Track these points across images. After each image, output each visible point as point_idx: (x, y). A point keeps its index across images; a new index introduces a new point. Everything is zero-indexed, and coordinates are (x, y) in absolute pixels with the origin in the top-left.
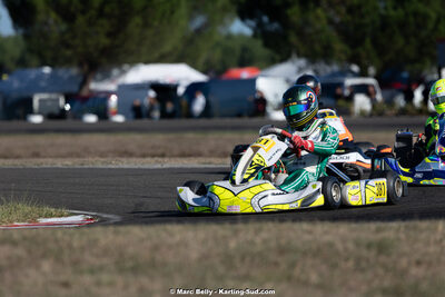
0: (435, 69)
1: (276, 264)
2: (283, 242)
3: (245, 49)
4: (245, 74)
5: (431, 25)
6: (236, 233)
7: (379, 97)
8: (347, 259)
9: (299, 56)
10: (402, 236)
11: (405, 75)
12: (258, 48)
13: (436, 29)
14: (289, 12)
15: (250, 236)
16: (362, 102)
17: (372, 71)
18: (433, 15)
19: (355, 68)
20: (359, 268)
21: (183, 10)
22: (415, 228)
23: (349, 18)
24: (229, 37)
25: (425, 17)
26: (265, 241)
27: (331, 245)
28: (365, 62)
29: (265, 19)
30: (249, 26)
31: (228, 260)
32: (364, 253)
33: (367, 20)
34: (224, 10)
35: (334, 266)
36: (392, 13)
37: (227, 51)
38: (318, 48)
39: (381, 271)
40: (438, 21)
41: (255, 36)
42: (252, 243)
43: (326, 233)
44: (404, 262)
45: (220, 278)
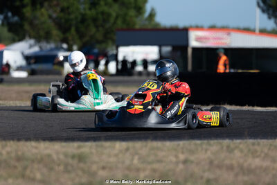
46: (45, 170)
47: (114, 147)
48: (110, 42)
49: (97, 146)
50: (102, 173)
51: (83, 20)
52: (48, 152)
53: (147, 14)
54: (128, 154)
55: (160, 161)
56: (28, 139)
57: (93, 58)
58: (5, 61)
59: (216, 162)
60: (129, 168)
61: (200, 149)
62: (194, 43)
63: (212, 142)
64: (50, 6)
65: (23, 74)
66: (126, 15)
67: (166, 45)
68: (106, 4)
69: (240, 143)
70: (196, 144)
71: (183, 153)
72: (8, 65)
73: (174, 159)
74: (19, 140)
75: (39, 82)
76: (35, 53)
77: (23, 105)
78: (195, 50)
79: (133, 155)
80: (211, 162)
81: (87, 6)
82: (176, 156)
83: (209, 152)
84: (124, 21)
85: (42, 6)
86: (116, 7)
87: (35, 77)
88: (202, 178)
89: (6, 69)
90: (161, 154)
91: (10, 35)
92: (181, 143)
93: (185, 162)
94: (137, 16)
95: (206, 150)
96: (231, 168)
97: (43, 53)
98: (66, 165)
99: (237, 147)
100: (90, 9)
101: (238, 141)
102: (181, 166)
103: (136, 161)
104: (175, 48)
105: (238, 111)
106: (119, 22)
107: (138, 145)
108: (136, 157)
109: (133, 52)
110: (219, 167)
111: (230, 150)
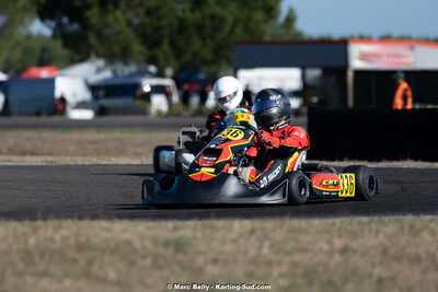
0: (231, 71)
1: (75, 261)
2: (82, 239)
3: (44, 50)
5: (227, 28)
6: (35, 230)
7: (176, 98)
8: (144, 257)
9: (98, 56)
10: (199, 235)
11: (202, 76)
12: (58, 48)
13: (231, 32)
14: (88, 13)
15: (49, 233)
16: (159, 102)
17: (169, 71)
18: (230, 19)
19: (152, 69)
20: (156, 266)
22: (212, 227)
23: (147, 20)
24: (29, 37)
25: (222, 20)
26: (64, 239)
27: (128, 243)
28: (162, 63)
29: (65, 20)
30: (49, 27)
31: (27, 256)
32: (162, 250)
33: (164, 22)
34: (25, 10)
35: (132, 264)
36: (189, 15)
37: (27, 51)
38: (116, 49)
39: (177, 269)
40: (234, 24)
41: (54, 36)
42: (52, 240)
43: (124, 231)
44: (200, 261)
45: (19, 274)
46: (122, 266)
47: (231, 229)
48: (224, 63)
49: (203, 226)
50: (212, 270)
51: (182, 27)
52: (126, 236)
53: (282, 18)
54: (253, 239)
55: (303, 250)
56: (95, 217)
57: (198, 87)
58: (58, 94)
59: (392, 251)
60: (255, 262)
61: (367, 231)
62: (356, 63)
63: (386, 219)
64: (130, 7)
65: (87, 115)
66: (250, 19)
67: (314, 66)
68: (218, 3)
69: (431, 221)
70: (361, 223)
71: (340, 236)
72: (63, 100)
73: (326, 247)
74: (81, 218)
75: (113, 126)
76: (106, 80)
77: (87, 163)
78: (359, 73)
79: (261, 241)
80: (385, 251)
81: (187, 6)
82: (330, 243)
83: (381, 236)
84: (247, 29)
85: (116, 4)
86: (233, 7)
87: (105, 119)
88: (370, 275)
89: (60, 107)
90: (305, 239)
91: (66, 52)
92: (337, 221)
93: (344, 251)
94: (266, 22)
95: (377, 232)
96: (416, 259)
97: (119, 81)
98: (155, 257)
99: (425, 227)
100: (192, 11)
101: (428, 217)
102: (337, 258)
103: (265, 251)
104: (327, 72)
105: (426, 169)
106: (239, 32)
107: (269, 224)
108: (266, 244)
109: (260, 79)
110: (398, 258)
111: (414, 231)
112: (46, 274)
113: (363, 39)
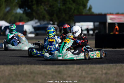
0: (74, 23)
1: (30, 76)
2: (32, 70)
3: (21, 17)
4: (21, 24)
5: (72, 11)
6: (18, 68)
8: (49, 75)
9: (36, 19)
10: (65, 69)
12: (24, 17)
13: (74, 12)
14: (33, 7)
15: (22, 69)
17: (56, 23)
18: (73, 8)
19: (51, 23)
21: (4, 6)
22: (68, 67)
23: (50, 8)
24: (16, 13)
25: (71, 9)
26: (27, 70)
27: (45, 71)
28: (54, 21)
29: (27, 9)
30: (22, 10)
31: (16, 75)
32: (54, 73)
33: (55, 9)
34: (15, 6)
35: (46, 77)
36: (62, 7)
37: (16, 17)
38: (41, 17)
40: (75, 10)
41: (24, 13)
42: (23, 71)
43: (43, 68)
44: (65, 76)
45: (14, 80)
46: (43, 78)
47: (74, 67)
48: (72, 21)
49: (66, 67)
51: (60, 10)
52: (44, 70)
53: (88, 8)
54: (80, 70)
55: (94, 73)
56: (35, 64)
59: (119, 74)
60: (80, 77)
61: (112, 68)
62: (109, 21)
63: (118, 65)
64: (45, 5)
65: (33, 35)
66: (79, 8)
67: (97, 22)
68: (70, 4)
70: (110, 66)
71: (105, 70)
73: (101, 73)
76: (38, 26)
78: (110, 24)
79: (82, 71)
80: (117, 74)
81: (61, 4)
82: (102, 71)
84: (78, 11)
85: (41, 5)
86: (74, 5)
87: (38, 37)
88: (113, 81)
90: (95, 70)
91: (27, 18)
92: (104, 65)
93: (106, 74)
94: (83, 9)
95: (115, 69)
97: (42, 26)
98: (52, 75)
100: (63, 6)
102: (104, 76)
103: (84, 74)
104: (100, 23)
106: (76, 11)
107: (85, 66)
108: (84, 72)
110: (121, 76)
112: (21, 80)
113: (111, 14)
